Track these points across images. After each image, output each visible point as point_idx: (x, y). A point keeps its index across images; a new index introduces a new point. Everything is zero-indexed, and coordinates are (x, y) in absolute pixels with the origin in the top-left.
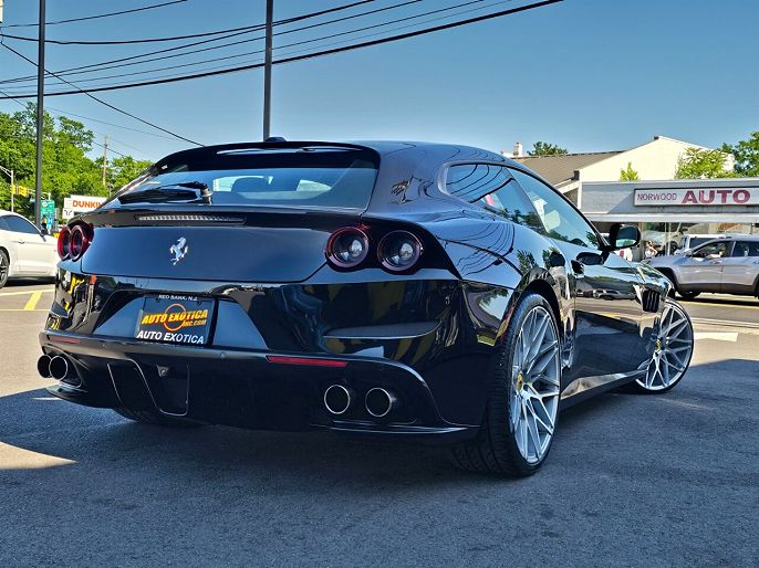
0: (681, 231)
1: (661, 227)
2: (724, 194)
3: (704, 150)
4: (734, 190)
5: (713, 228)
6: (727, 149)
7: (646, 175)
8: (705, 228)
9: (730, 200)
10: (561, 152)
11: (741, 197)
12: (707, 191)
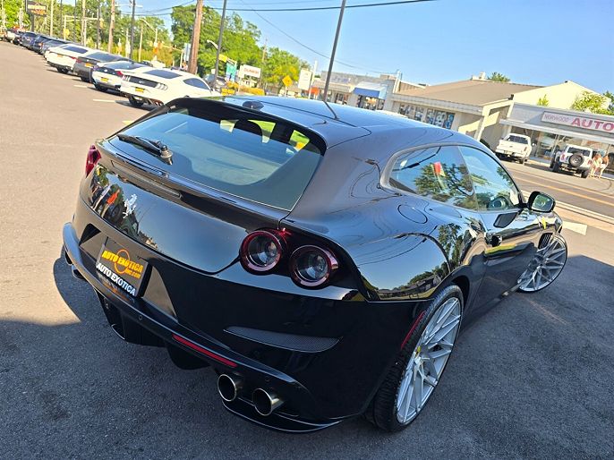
0: (564, 140)
1: (553, 136)
2: (598, 123)
3: (594, 93)
4: (605, 122)
5: (584, 143)
6: (608, 95)
7: (554, 104)
8: (579, 142)
9: (601, 128)
10: (507, 80)
11: (608, 127)
12: (588, 120)
